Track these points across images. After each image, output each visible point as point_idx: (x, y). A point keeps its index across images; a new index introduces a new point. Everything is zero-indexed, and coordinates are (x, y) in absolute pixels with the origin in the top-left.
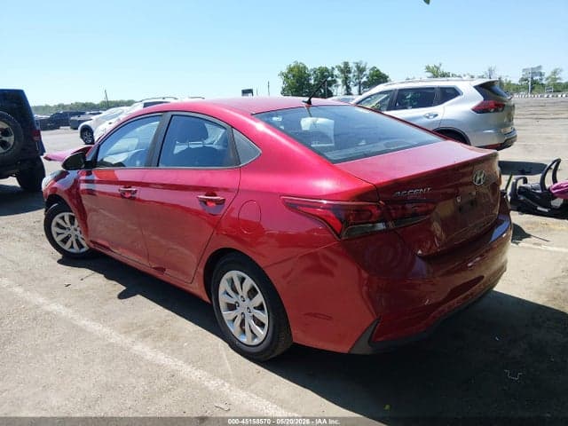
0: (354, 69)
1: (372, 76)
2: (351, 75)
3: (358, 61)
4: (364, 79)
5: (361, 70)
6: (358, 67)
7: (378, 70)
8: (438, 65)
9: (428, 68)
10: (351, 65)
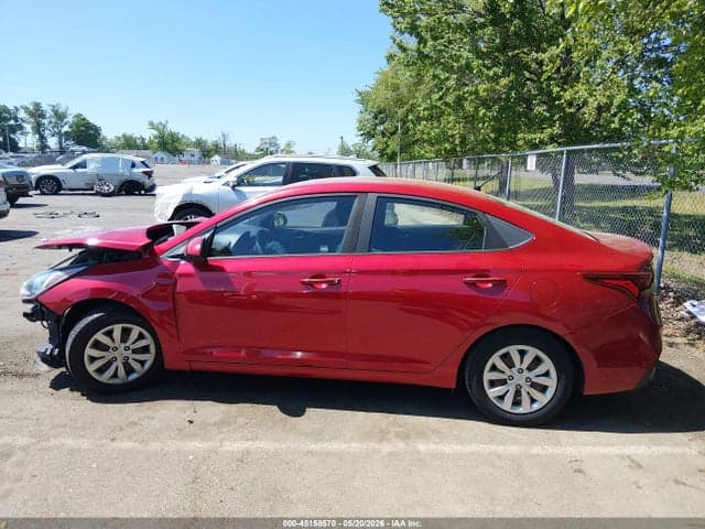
0: (49, 113)
1: (78, 125)
2: (45, 121)
3: (54, 104)
4: (66, 129)
5: (60, 116)
6: (56, 113)
7: (84, 119)
8: (164, 123)
9: (151, 124)
10: (45, 107)
